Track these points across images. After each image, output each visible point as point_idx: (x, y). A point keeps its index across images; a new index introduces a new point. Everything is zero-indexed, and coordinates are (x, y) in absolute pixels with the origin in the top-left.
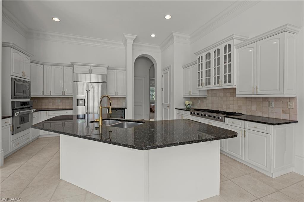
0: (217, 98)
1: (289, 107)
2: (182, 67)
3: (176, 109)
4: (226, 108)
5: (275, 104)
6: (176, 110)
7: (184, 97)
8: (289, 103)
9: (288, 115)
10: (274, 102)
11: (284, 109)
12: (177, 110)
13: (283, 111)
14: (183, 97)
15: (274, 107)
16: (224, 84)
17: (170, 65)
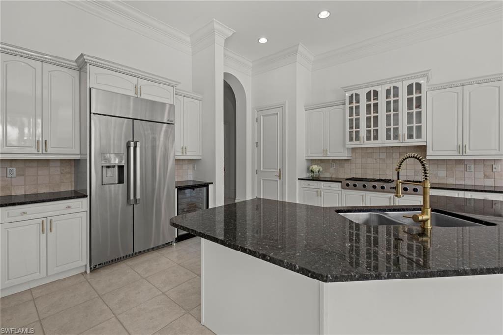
0: (374, 160)
1: (494, 171)
2: (303, 108)
3: (299, 179)
4: (391, 174)
5: (474, 167)
6: (300, 181)
7: (306, 160)
8: (494, 166)
9: (493, 180)
10: (473, 166)
11: (487, 174)
12: (303, 182)
13: (485, 175)
14: (305, 158)
15: (473, 171)
16: (407, 140)
17: (286, 102)
